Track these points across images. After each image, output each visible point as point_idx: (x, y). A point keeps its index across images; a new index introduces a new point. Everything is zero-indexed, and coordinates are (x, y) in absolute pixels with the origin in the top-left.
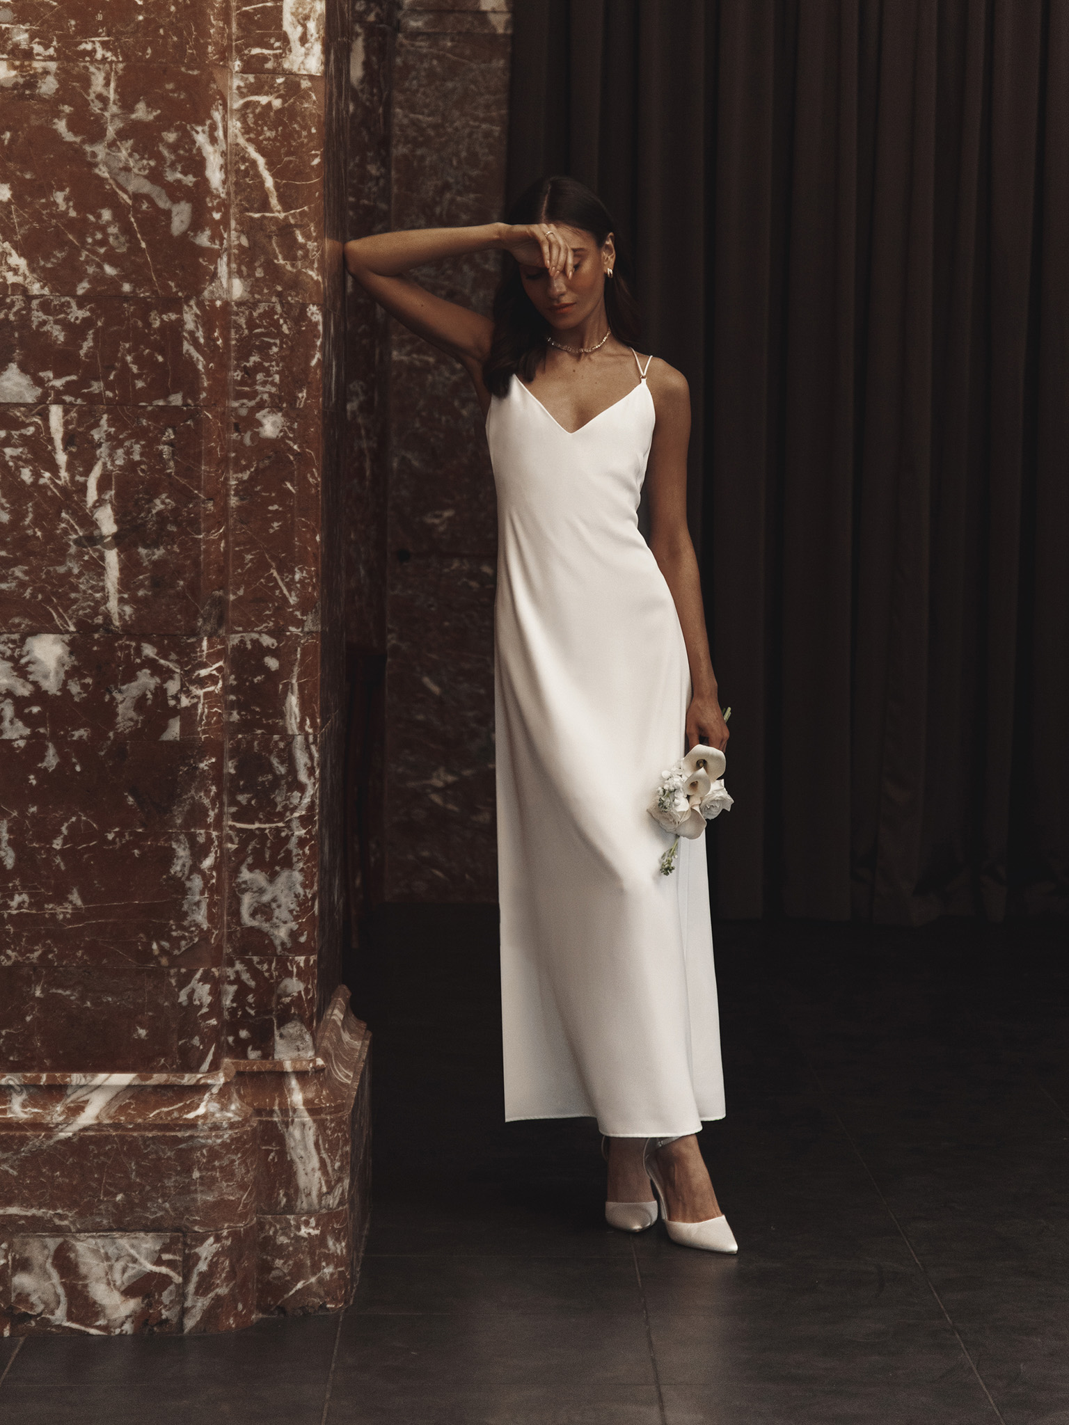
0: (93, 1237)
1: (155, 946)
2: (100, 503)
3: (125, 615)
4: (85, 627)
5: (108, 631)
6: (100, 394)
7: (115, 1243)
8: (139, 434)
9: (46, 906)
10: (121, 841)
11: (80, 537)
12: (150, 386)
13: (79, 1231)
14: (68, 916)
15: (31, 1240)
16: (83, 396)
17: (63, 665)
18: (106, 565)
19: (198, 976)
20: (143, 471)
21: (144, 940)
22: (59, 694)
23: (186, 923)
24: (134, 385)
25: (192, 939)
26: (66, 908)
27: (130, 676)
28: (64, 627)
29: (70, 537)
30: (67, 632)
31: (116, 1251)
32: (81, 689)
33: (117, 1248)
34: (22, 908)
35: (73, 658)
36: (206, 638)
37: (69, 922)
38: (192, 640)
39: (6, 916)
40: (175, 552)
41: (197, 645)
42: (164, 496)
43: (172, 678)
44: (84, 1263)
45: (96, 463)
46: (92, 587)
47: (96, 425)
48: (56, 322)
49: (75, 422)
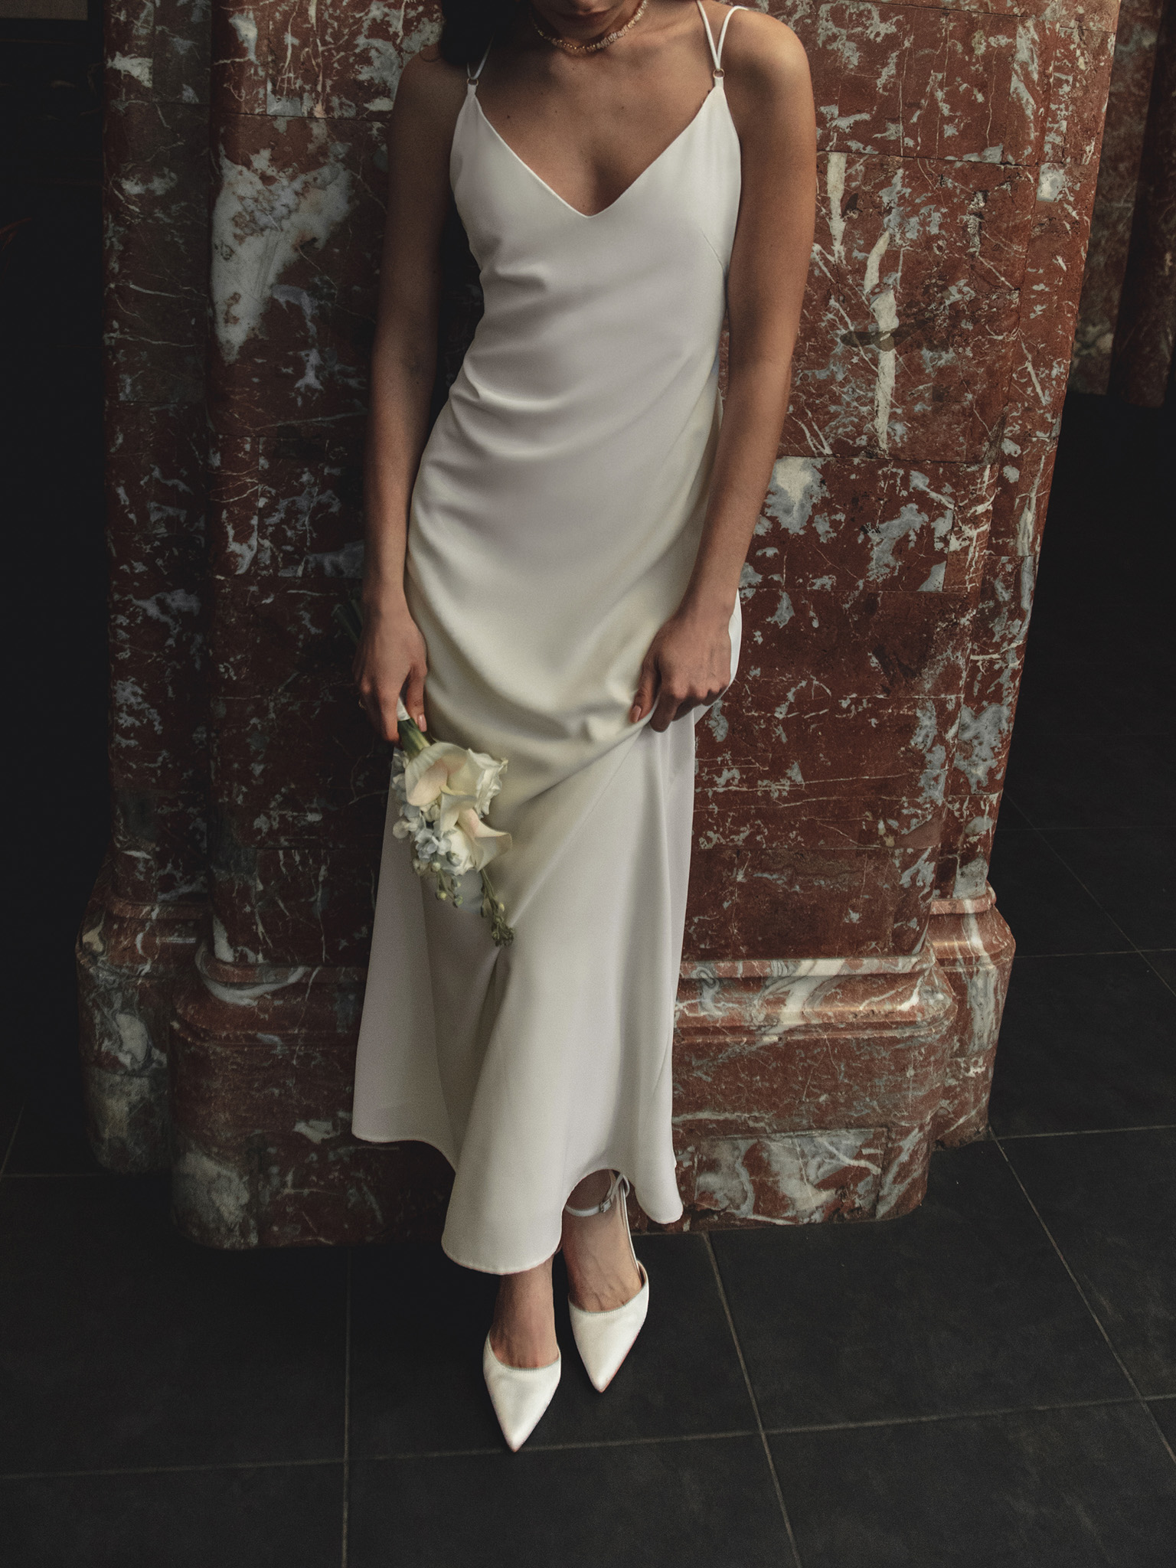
0: (790, 1137)
1: (881, 825)
2: (880, 288)
3: (895, 435)
4: (843, 449)
5: (870, 455)
6: (897, 141)
7: (813, 1142)
8: (942, 198)
9: (759, 782)
10: (856, 709)
11: (850, 332)
12: (963, 134)
13: (775, 1132)
14: (785, 794)
15: (720, 1143)
16: (875, 143)
17: (811, 497)
18: (879, 371)
19: (925, 856)
20: (940, 248)
21: (870, 819)
22: (802, 533)
23: (920, 800)
24: (942, 133)
25: (924, 817)
26: (784, 785)
27: (892, 511)
28: (817, 449)
29: (838, 332)
30: (821, 455)
31: (813, 1149)
32: (831, 527)
33: (815, 1146)
34: (731, 785)
35: (825, 488)
36: (989, 466)
37: (786, 800)
38: (974, 468)
39: (710, 794)
40: (967, 357)
41: (978, 475)
42: (962, 282)
43: (942, 515)
44: (777, 1162)
45: (881, 234)
46: (858, 399)
47: (887, 183)
48: (849, 38)
49: (860, 178)
